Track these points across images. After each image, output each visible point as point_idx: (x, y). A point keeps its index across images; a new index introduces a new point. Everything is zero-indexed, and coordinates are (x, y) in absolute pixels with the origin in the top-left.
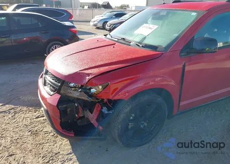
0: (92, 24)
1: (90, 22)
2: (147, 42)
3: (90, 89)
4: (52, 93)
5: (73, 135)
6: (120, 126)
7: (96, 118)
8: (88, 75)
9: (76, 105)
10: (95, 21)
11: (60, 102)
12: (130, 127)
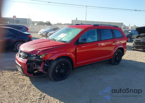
0: (39, 33)
1: (38, 32)
2: (62, 40)
3: (40, 56)
4: (23, 60)
5: (33, 75)
6: (52, 71)
7: (42, 68)
8: (39, 51)
9: (34, 63)
10: (41, 32)
11: (27, 62)
12: (56, 72)
